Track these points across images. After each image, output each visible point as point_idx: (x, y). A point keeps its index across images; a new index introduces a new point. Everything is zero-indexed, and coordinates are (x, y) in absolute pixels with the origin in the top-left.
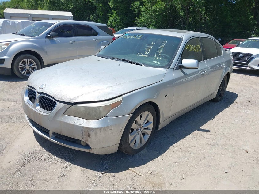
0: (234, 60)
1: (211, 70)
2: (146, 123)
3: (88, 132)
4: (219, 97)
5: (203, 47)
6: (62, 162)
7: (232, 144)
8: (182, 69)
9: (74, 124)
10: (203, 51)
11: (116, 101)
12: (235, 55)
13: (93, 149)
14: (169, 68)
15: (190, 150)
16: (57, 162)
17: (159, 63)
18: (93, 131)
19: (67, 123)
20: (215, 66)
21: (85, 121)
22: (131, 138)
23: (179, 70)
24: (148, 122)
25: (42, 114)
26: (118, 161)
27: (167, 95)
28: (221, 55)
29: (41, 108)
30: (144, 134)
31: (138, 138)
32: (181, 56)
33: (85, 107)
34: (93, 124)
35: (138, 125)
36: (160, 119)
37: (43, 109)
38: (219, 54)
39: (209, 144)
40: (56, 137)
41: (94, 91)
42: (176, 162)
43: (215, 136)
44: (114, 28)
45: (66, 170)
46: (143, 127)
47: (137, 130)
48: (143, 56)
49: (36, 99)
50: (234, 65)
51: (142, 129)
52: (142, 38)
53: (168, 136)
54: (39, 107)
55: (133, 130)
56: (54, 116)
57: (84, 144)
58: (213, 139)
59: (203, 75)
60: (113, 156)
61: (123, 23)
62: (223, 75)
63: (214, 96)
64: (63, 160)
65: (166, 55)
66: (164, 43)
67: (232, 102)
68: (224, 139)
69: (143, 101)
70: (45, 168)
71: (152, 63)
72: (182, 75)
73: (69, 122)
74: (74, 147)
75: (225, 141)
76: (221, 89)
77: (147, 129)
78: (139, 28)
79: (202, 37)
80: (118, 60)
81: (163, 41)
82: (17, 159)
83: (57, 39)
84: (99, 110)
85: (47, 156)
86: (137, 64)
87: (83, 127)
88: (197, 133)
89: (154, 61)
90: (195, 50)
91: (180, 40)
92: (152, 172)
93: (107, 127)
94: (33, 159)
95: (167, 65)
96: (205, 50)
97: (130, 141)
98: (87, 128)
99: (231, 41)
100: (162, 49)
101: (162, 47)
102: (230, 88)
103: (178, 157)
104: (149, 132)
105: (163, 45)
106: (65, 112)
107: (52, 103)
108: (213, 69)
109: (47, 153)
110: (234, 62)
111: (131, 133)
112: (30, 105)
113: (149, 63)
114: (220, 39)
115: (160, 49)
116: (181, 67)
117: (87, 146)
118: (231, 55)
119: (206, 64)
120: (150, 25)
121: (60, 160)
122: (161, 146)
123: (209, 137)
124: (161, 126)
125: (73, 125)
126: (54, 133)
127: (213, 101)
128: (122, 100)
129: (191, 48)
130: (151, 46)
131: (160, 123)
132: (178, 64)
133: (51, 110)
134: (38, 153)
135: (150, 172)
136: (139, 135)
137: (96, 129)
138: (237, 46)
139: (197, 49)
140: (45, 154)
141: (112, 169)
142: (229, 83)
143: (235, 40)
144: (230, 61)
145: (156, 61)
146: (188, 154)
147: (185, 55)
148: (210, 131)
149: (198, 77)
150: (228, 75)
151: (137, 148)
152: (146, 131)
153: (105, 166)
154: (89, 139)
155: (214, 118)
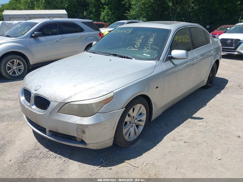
0: (222, 46)
1: (201, 58)
2: (139, 115)
3: (82, 128)
4: (210, 84)
5: (191, 36)
6: (60, 158)
7: (225, 130)
8: (172, 60)
9: (69, 121)
10: (192, 40)
11: (108, 96)
12: (224, 41)
13: (88, 145)
14: (158, 60)
15: (183, 138)
16: (55, 158)
17: (149, 56)
18: (87, 127)
19: (61, 121)
20: (204, 54)
21: (79, 118)
22: (125, 131)
23: (169, 61)
24: (141, 114)
25: (38, 113)
26: (113, 154)
27: (158, 87)
28: (209, 43)
29: (37, 107)
30: (137, 126)
31: (132, 130)
32: (171, 47)
33: (78, 104)
34: (86, 121)
35: (131, 117)
36: (152, 110)
37: (39, 108)
38: (208, 42)
39: (201, 131)
40: (52, 134)
41: (86, 90)
42: (170, 152)
43: (207, 122)
44: (106, 22)
45: (64, 166)
46: (136, 119)
47: (130, 123)
48: (133, 49)
49: (31, 99)
50: (223, 51)
51: (136, 121)
52: (131, 32)
53: (161, 125)
54: (34, 107)
55: (126, 123)
56: (49, 115)
57: (80, 141)
58: (205, 126)
59: (193, 64)
60: (109, 149)
61: (115, 16)
62: (213, 62)
63: (205, 83)
64: (60, 156)
65: (155, 47)
66: (153, 35)
67: (223, 88)
68: (216, 126)
69: (135, 94)
70: (43, 165)
71: (142, 56)
72: (172, 65)
73: (63, 120)
74: (70, 144)
75: (218, 128)
76: (211, 76)
77: (140, 121)
78: (130, 21)
79: (190, 27)
80: (110, 55)
81: (152, 34)
82: (17, 157)
83: (41, 38)
84: (92, 107)
85: (45, 153)
86: (127, 58)
87: (77, 124)
88: (189, 121)
89: (144, 54)
90: (184, 41)
91: (168, 31)
92: (147, 163)
93: (100, 123)
94: (33, 156)
95: (157, 57)
96: (193, 39)
97: (124, 133)
98: (81, 125)
99: (218, 27)
100: (152, 41)
101: (152, 40)
102: (220, 74)
103: (171, 146)
104: (143, 124)
105: (153, 37)
106: (59, 110)
107: (46, 102)
108: (202, 57)
109: (45, 150)
110: (223, 48)
111: (124, 126)
112: (27, 104)
113: (139, 56)
114: (208, 27)
115: (149, 41)
116: (170, 58)
117: (83, 142)
118: (219, 42)
119: (195, 53)
120: (141, 18)
121: (58, 156)
122: (155, 136)
123: (201, 124)
124: (154, 117)
125: (67, 123)
126: (50, 131)
127: (204, 88)
128: (114, 95)
129: (180, 39)
130: (141, 39)
131: (153, 114)
132: (168, 55)
133: (46, 109)
134: (37, 150)
135: (146, 163)
136: (133, 127)
137: (89, 125)
138: (225, 32)
139: (186, 39)
140: (44, 151)
141: (108, 162)
142: (218, 69)
143: (223, 27)
144: (219, 48)
145: (146, 53)
146: (181, 143)
147: (174, 46)
148: (202, 119)
149: (188, 66)
150: (217, 62)
151: (131, 140)
152: (140, 123)
153: (101, 160)
154: (84, 135)
155: (206, 105)
